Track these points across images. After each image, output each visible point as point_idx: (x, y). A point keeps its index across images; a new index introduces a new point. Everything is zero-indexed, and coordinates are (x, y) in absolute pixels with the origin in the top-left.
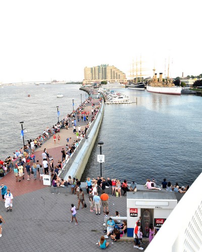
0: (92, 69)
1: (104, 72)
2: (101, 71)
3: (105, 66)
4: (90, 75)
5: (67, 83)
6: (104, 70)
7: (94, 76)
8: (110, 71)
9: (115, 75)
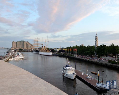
0: (16, 42)
1: (23, 44)
2: (21, 44)
3: (23, 41)
4: (15, 46)
5: (4, 49)
6: (23, 43)
7: (17, 46)
8: (26, 44)
9: (28, 46)
